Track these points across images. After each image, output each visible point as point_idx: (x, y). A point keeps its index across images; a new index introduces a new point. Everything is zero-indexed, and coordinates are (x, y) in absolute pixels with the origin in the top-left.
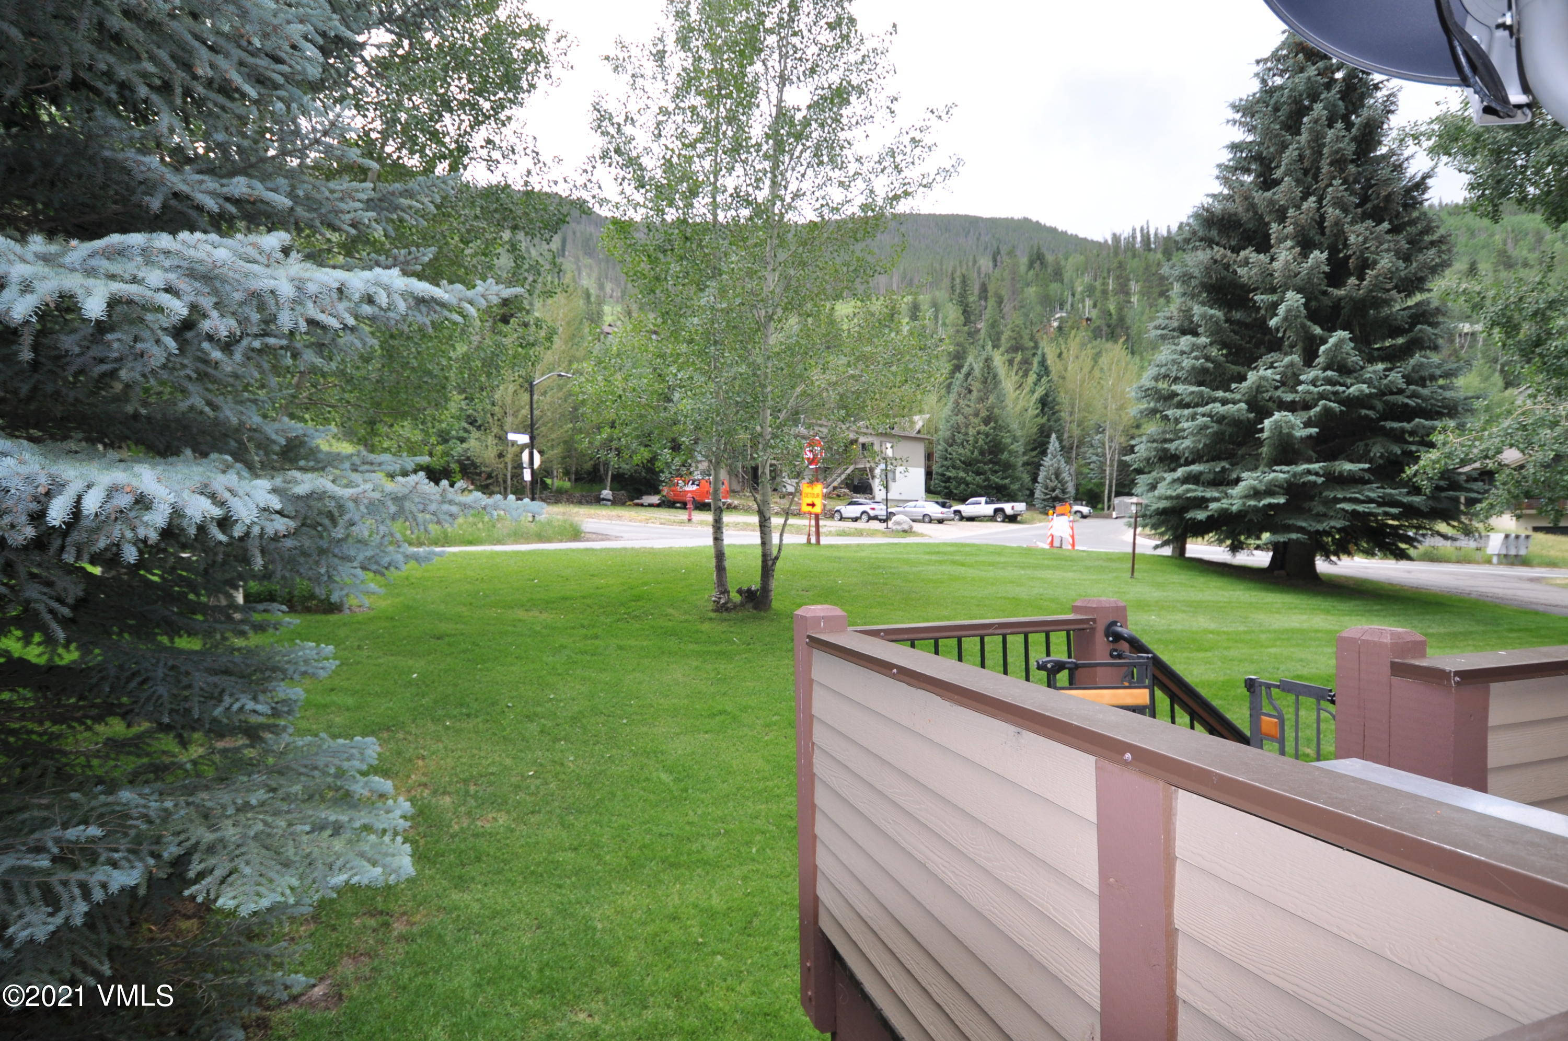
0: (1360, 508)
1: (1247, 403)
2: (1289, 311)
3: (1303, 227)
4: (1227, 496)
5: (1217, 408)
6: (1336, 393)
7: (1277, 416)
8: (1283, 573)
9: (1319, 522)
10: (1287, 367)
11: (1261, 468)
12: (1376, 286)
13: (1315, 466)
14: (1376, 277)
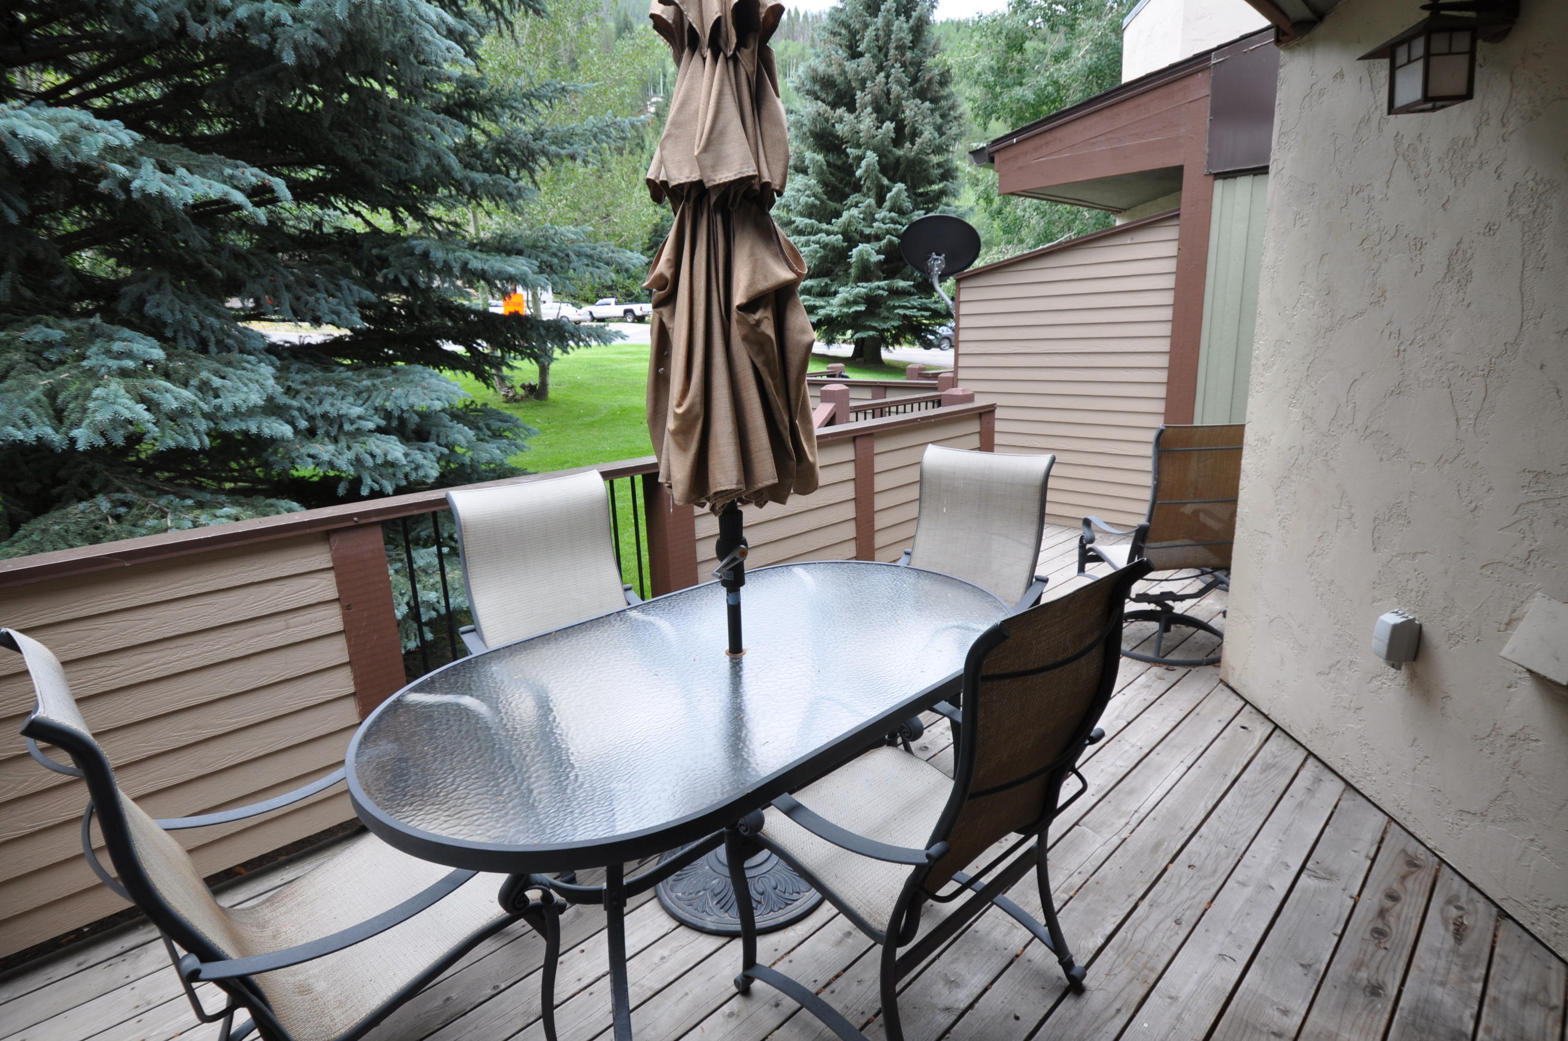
0: (908, 312)
1: (842, 234)
2: (868, 166)
3: (876, 96)
4: (829, 304)
5: (823, 237)
6: (896, 230)
7: (861, 246)
8: (861, 359)
9: (885, 323)
10: (866, 207)
11: (850, 284)
12: (921, 151)
13: (883, 283)
14: (922, 144)
